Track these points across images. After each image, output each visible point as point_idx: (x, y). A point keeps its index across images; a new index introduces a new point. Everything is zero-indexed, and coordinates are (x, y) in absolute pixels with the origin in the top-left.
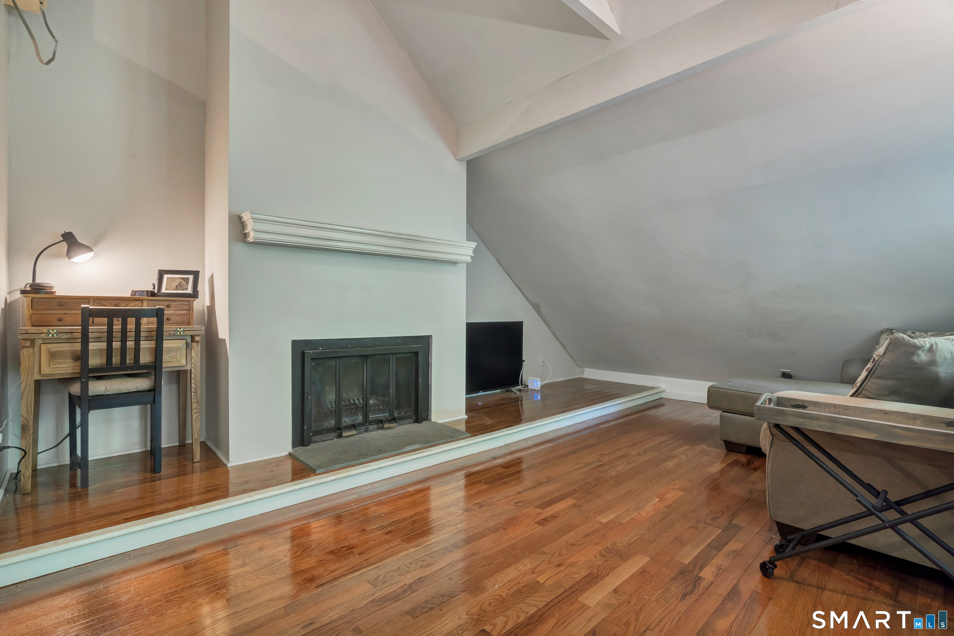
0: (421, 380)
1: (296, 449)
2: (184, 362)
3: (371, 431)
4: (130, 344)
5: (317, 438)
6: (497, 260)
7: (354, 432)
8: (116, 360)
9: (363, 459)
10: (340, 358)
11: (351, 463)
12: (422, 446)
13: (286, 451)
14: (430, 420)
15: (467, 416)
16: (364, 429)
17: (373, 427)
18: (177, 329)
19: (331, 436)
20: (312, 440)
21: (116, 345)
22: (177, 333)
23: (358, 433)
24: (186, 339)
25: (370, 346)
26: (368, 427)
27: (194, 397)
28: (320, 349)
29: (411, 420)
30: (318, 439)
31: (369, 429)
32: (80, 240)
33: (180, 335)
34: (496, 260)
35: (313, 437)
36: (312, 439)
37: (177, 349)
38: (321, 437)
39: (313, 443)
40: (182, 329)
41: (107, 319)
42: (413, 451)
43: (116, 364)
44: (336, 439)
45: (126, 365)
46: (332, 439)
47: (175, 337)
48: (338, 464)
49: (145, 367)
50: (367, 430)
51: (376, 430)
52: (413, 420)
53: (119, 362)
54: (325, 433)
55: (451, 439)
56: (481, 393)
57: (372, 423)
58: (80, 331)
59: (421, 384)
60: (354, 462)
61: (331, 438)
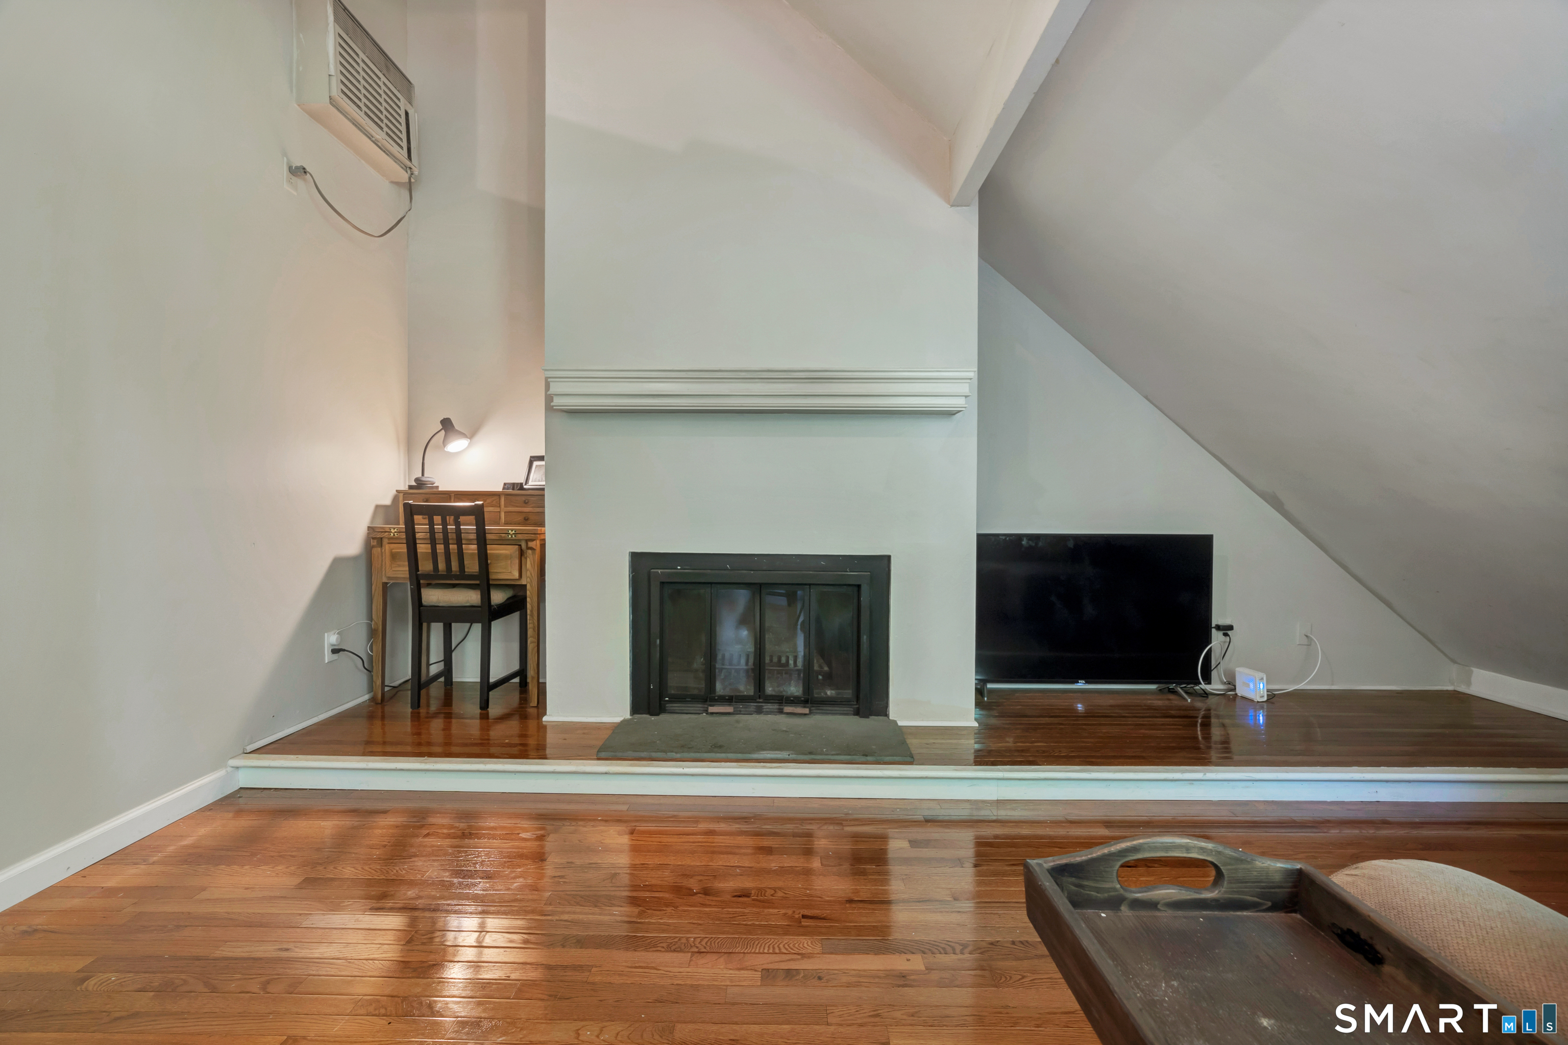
0: (865, 637)
1: (637, 716)
2: (516, 574)
3: (768, 713)
4: (453, 547)
5: (676, 706)
6: (1146, 398)
7: (730, 709)
8: (442, 566)
9: (676, 753)
10: (713, 585)
11: (654, 755)
12: (793, 756)
13: (622, 716)
14: (886, 715)
15: (978, 723)
16: (754, 707)
17: (771, 707)
18: (508, 531)
19: (697, 709)
20: (667, 709)
21: (440, 548)
22: (508, 536)
23: (735, 713)
24: (520, 545)
25: (765, 568)
26: (762, 706)
27: (530, 621)
28: (679, 568)
29: (848, 709)
30: (676, 708)
31: (764, 710)
32: (457, 427)
33: (512, 538)
34: (1144, 397)
35: (669, 704)
36: (667, 707)
37: (507, 557)
38: (682, 707)
39: (668, 713)
40: (513, 532)
41: (440, 517)
42: (769, 761)
43: (443, 571)
44: (704, 714)
45: (439, 572)
46: (699, 714)
47: (503, 541)
48: (634, 751)
49: (471, 577)
50: (759, 711)
51: (777, 713)
52: (852, 709)
53: (458, 569)
54: (688, 701)
55: (863, 759)
56: (1081, 685)
57: (769, 699)
58: (404, 530)
59: (865, 646)
60: (659, 755)
61: (698, 712)
